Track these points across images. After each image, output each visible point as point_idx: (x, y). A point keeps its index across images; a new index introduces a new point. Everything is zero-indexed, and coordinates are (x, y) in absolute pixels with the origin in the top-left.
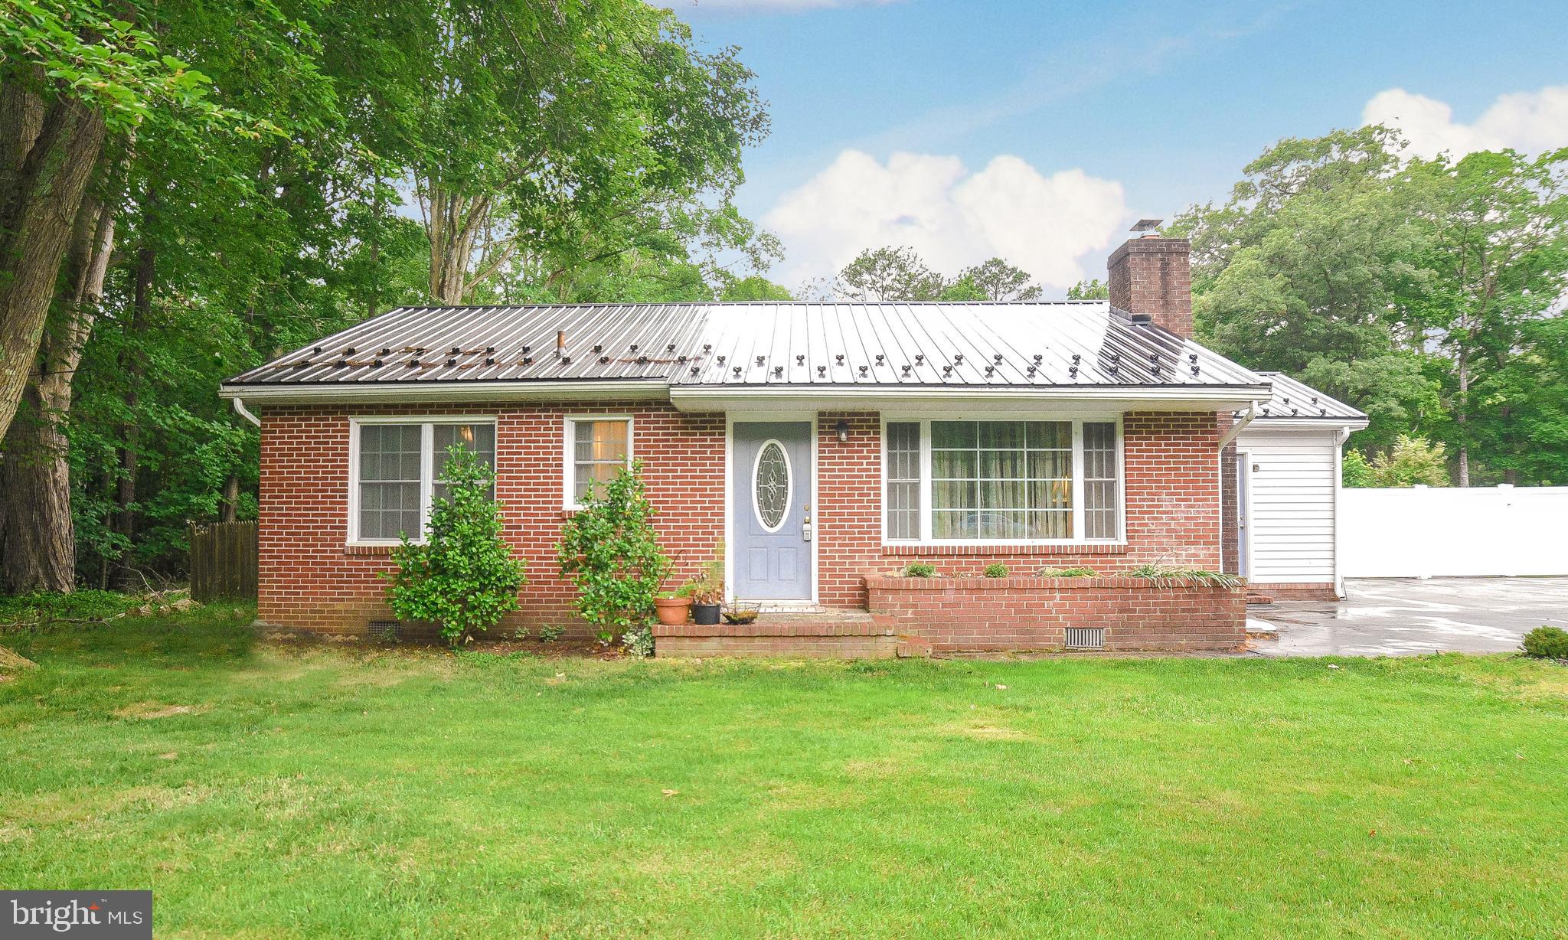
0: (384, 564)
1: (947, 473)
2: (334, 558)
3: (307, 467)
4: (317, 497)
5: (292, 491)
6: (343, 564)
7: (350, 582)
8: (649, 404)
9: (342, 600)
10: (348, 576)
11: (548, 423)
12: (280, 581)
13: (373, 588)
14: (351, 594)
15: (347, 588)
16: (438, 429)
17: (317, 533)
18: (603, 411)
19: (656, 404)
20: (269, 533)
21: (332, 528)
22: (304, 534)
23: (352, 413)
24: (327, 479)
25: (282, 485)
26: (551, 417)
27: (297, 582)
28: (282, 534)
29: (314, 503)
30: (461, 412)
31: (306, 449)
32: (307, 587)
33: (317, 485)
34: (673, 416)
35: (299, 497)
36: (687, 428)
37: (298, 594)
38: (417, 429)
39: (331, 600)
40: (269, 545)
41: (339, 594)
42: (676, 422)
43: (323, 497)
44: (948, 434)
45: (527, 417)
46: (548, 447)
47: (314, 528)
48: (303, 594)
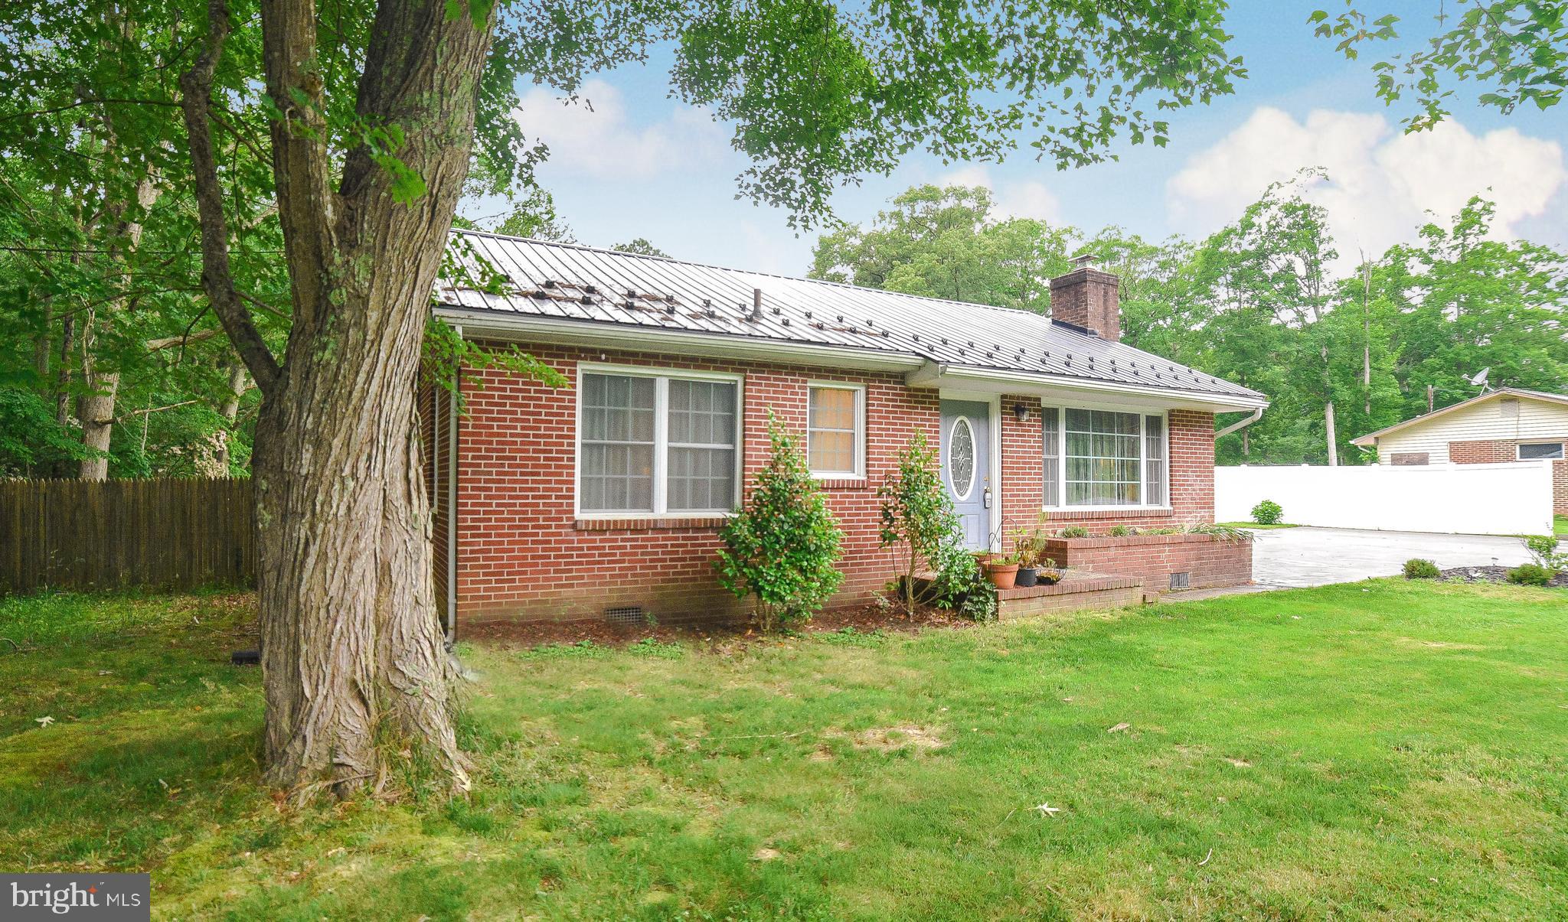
0: (623, 540)
1: (1081, 450)
2: (560, 534)
3: (523, 421)
4: (538, 459)
5: (504, 451)
6: (572, 542)
7: (581, 563)
8: (882, 375)
9: (572, 585)
10: (578, 556)
11: (794, 387)
12: (489, 566)
13: (608, 569)
14: (582, 578)
15: (577, 570)
16: (674, 383)
17: (538, 505)
18: (843, 379)
19: (888, 376)
20: (473, 505)
21: (557, 497)
22: (521, 505)
23: (579, 358)
24: (551, 436)
25: (491, 443)
26: (797, 381)
27: (512, 566)
28: (490, 505)
29: (534, 466)
30: (708, 368)
31: (524, 398)
32: (525, 573)
33: (539, 444)
34: (901, 389)
35: (515, 458)
36: (910, 402)
37: (514, 581)
38: (650, 383)
39: (556, 586)
40: (473, 520)
41: (567, 578)
42: (902, 395)
43: (546, 459)
44: (1077, 418)
45: (775, 379)
46: (794, 413)
47: (534, 497)
48: (521, 580)
